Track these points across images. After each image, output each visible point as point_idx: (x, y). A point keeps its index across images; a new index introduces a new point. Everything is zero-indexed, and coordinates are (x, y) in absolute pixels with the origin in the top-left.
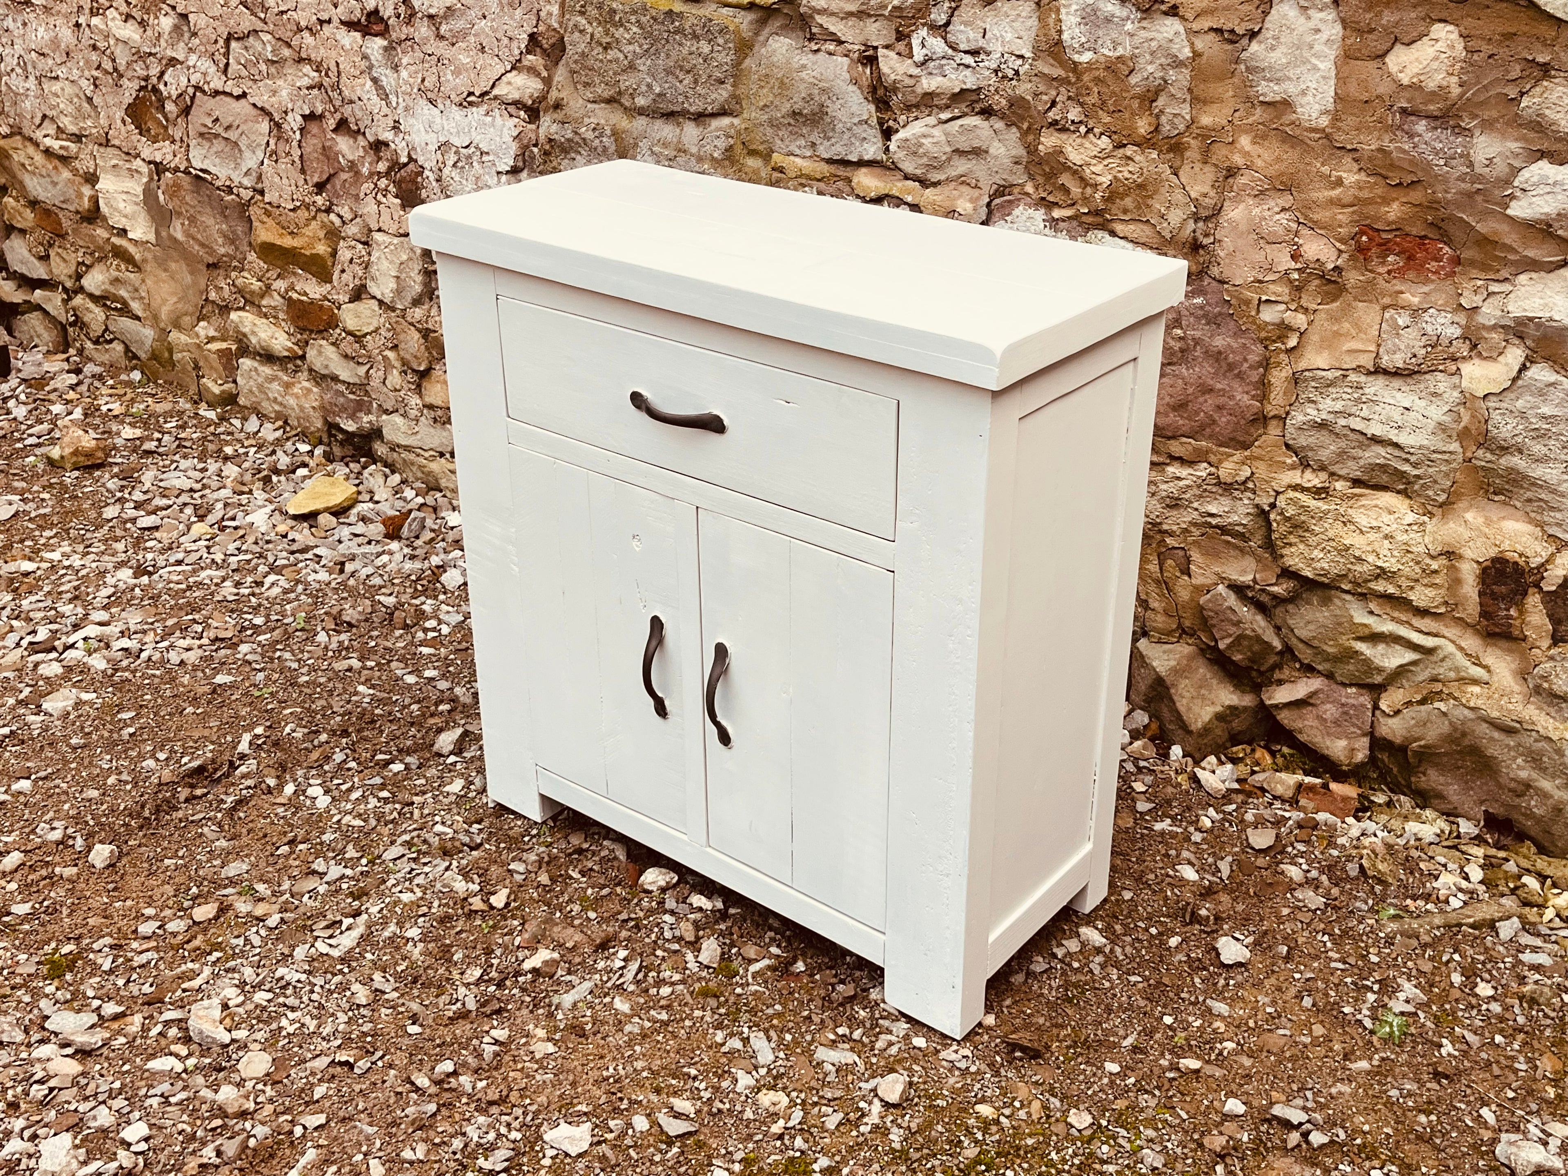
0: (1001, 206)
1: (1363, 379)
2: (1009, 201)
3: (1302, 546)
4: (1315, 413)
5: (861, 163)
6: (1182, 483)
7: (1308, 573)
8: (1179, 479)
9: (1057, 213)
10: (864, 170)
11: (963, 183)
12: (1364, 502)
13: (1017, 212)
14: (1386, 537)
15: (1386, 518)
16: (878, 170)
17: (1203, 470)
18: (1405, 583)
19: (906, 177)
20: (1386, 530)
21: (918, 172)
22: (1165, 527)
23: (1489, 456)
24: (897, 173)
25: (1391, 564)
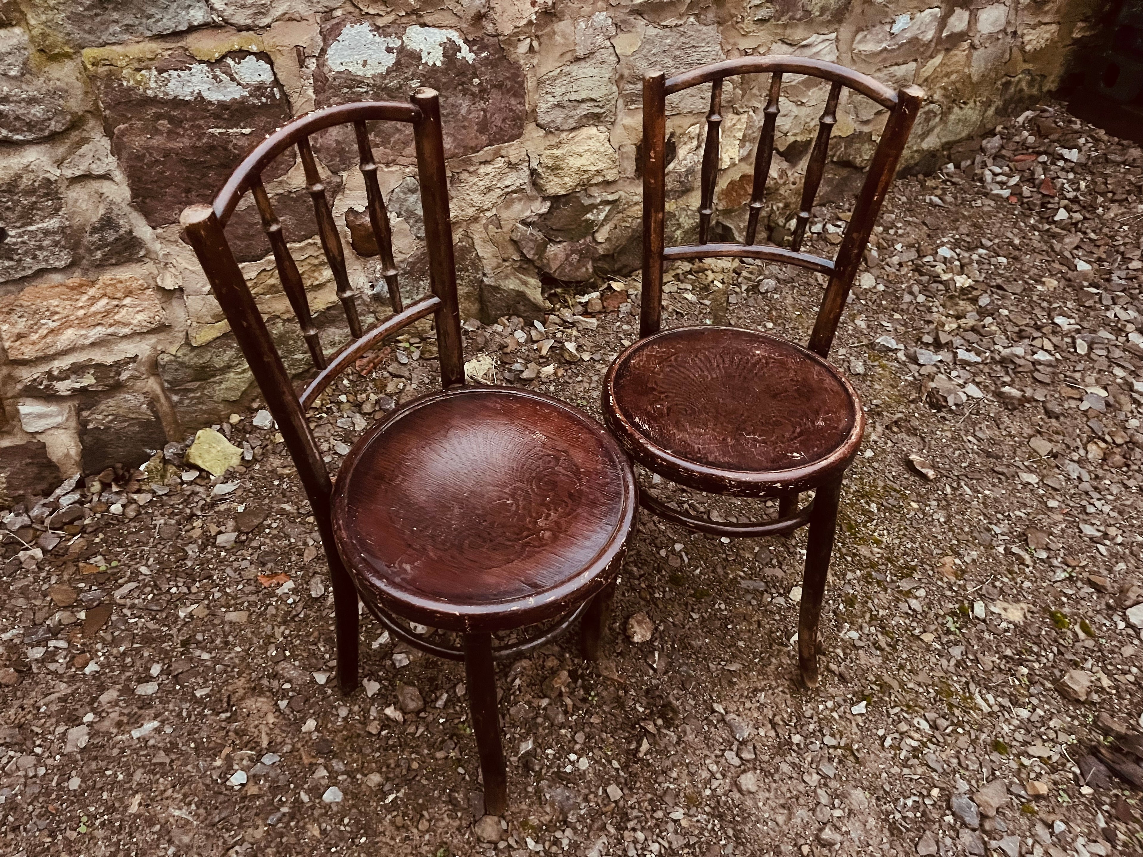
0: (332, 29)
1: (568, 68)
2: (337, 24)
3: (556, 179)
4: (552, 99)
5: (192, 29)
6: (490, 176)
7: (563, 192)
8: (487, 174)
9: (380, 22)
10: (195, 35)
11: (290, 19)
12: (576, 139)
13: (345, 31)
14: (595, 152)
15: (590, 142)
16: (210, 32)
17: (500, 162)
18: (604, 173)
19: (240, 29)
20: (594, 149)
21: (249, 22)
22: (485, 207)
23: (632, 86)
24: (229, 28)
25: (601, 166)
